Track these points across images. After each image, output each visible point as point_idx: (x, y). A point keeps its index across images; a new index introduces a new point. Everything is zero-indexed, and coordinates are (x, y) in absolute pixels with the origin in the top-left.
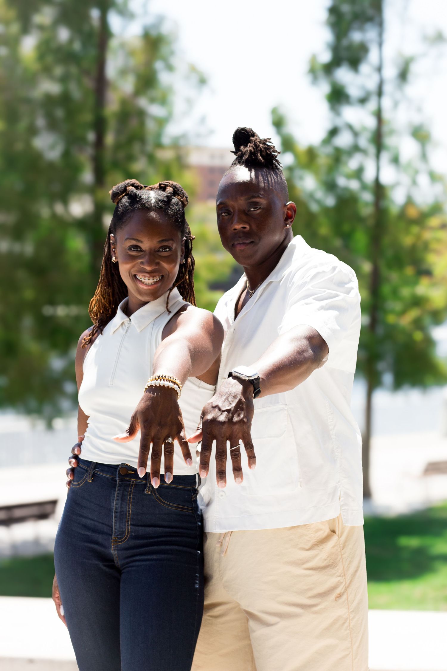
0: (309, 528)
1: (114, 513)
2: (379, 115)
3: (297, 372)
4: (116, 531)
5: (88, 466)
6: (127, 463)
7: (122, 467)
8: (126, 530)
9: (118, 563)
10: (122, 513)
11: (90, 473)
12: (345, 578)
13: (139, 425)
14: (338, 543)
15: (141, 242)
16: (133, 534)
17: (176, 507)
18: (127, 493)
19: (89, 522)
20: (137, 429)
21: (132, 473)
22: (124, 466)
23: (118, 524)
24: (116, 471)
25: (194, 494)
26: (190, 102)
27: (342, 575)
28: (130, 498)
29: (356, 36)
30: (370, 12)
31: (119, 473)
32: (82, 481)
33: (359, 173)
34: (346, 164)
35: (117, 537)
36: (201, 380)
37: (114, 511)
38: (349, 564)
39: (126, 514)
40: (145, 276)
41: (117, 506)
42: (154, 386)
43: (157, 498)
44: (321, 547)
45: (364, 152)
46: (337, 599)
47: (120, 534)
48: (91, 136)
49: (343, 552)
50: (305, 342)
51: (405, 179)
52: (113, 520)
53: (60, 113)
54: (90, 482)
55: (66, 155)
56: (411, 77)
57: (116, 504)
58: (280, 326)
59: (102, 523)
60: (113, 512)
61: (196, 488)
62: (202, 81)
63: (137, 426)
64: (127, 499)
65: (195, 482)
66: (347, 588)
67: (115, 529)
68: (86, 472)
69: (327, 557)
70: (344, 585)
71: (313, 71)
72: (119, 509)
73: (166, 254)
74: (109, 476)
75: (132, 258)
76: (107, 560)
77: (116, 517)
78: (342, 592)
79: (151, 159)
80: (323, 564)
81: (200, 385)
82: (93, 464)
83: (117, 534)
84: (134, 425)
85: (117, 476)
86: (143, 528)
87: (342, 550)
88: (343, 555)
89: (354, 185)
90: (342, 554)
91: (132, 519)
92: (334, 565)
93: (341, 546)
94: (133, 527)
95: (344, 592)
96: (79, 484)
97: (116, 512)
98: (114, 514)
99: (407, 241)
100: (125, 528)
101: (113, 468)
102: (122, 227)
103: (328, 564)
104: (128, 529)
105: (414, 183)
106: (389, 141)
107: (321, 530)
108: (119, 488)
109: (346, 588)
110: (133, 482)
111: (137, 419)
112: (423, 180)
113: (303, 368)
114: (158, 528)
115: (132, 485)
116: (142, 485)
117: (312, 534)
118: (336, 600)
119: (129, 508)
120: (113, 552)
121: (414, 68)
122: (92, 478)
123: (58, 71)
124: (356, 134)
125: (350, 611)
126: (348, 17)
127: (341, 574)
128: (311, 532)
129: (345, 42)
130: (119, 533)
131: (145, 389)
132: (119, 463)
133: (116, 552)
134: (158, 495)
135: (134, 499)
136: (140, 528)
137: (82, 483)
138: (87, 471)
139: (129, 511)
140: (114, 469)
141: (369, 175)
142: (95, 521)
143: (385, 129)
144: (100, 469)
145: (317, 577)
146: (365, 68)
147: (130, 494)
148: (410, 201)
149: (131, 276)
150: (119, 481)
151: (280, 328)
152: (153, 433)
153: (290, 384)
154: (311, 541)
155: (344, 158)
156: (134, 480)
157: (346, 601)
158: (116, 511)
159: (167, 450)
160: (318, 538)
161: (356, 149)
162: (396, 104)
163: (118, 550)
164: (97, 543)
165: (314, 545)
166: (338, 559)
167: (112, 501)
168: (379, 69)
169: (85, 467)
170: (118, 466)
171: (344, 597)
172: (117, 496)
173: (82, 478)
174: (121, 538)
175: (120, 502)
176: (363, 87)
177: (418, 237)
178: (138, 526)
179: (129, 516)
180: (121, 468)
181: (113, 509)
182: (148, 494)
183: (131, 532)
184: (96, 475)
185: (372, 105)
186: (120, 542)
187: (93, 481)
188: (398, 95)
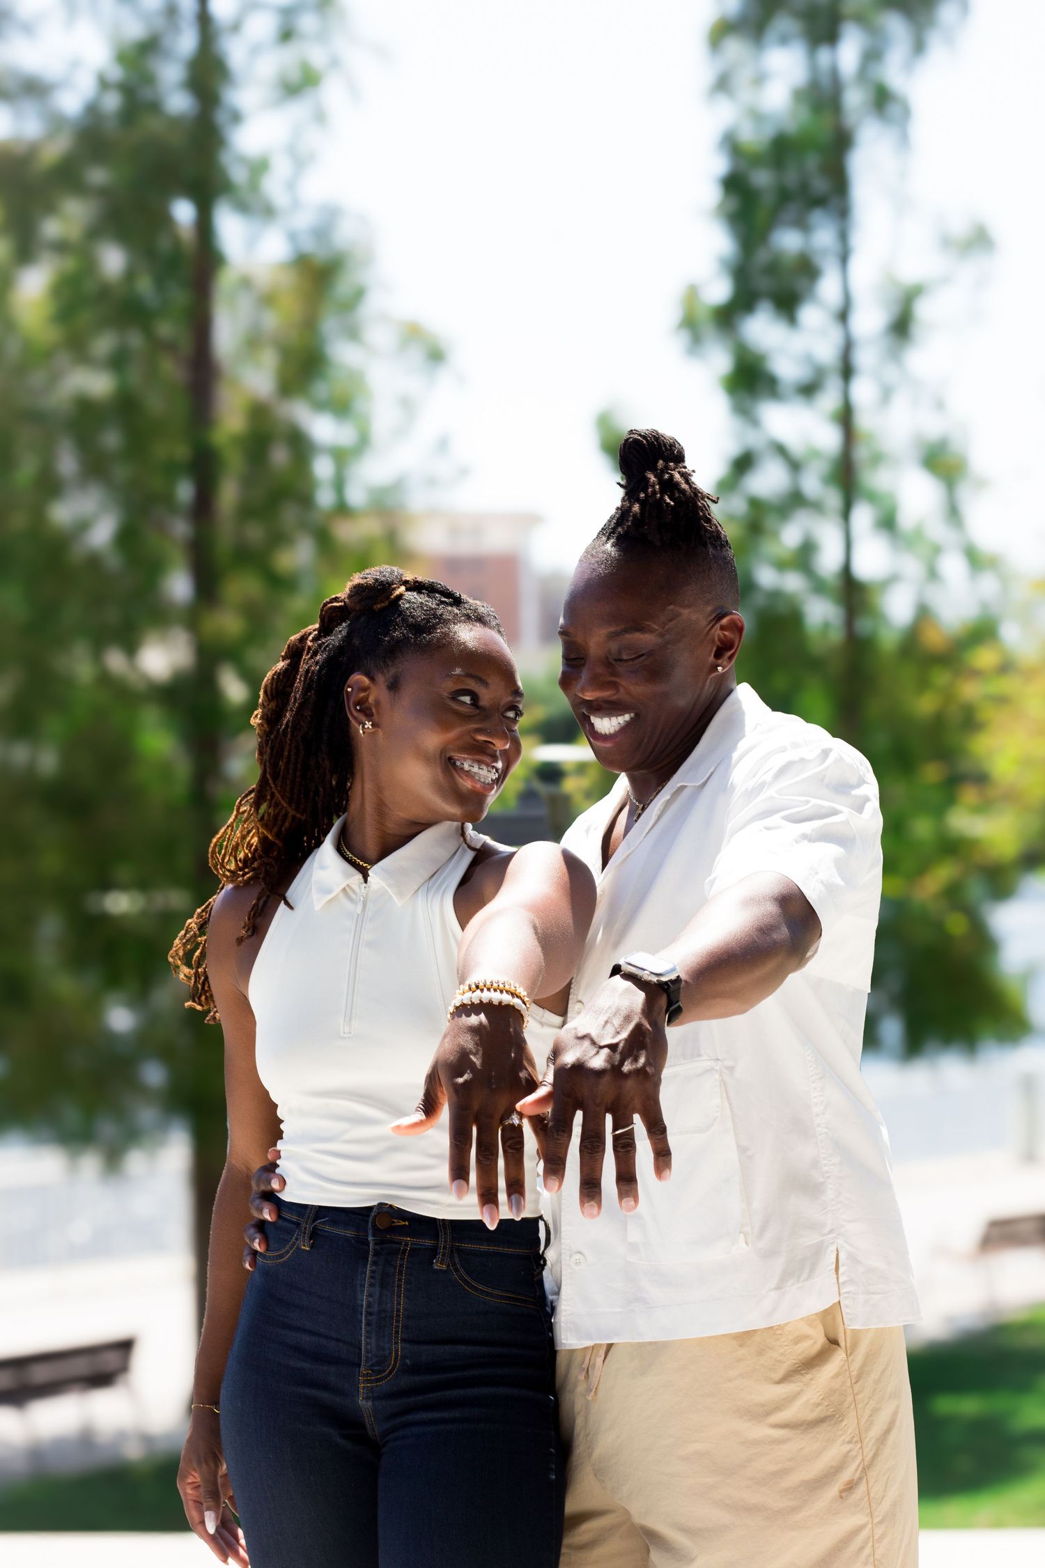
0: (779, 1332)
1: (364, 1316)
2: (846, 418)
3: (759, 972)
4: (369, 1355)
5: (301, 1215)
6: (390, 1203)
7: (380, 1210)
8: (391, 1353)
9: (373, 1430)
10: (383, 1315)
11: (305, 1228)
12: (862, 1447)
13: (445, 1092)
14: (846, 1367)
16: (408, 1361)
17: (501, 1297)
18: (392, 1269)
19: (306, 1339)
20: (441, 1101)
21: (404, 1223)
22: (385, 1210)
23: (373, 1341)
24: (367, 1221)
25: (537, 1268)
26: (407, 405)
27: (855, 1440)
28: (400, 1280)
29: (788, 241)
30: (820, 185)
31: (374, 1226)
32: (287, 1248)
33: (804, 557)
34: (775, 535)
35: (372, 1370)
36: (543, 1008)
37: (364, 1310)
38: (871, 1416)
39: (392, 1318)
41: (371, 1299)
42: (469, 1005)
43: (461, 1277)
44: (808, 1376)
45: (816, 506)
46: (843, 1495)
47: (379, 1363)
48: (185, 491)
49: (857, 1387)
50: (772, 908)
51: (912, 567)
52: (363, 1332)
53: (112, 439)
54: (307, 1249)
55: (127, 536)
56: (917, 330)
57: (370, 1295)
58: (710, 878)
59: (337, 1340)
60: (362, 1314)
61: (541, 1252)
62: (436, 356)
63: (440, 1094)
64: (394, 1282)
65: (538, 1239)
66: (866, 1469)
67: (367, 1352)
68: (297, 1228)
69: (821, 1398)
70: (860, 1464)
71: (690, 324)
72: (376, 1306)
74: (349, 1233)
76: (349, 1423)
77: (368, 1324)
78: (857, 1475)
79: (324, 539)
80: (812, 1416)
81: (544, 1020)
82: (311, 1209)
83: (371, 1363)
84: (432, 1094)
85: (370, 1232)
86: (430, 1347)
87: (855, 1383)
88: (857, 1394)
89: (793, 583)
90: (856, 1392)
91: (406, 1327)
92: (837, 1416)
93: (854, 1373)
94: (407, 1346)
95: (860, 1479)
96: (281, 1256)
97: (369, 1313)
98: (364, 1318)
99: (925, 705)
100: (390, 1349)
101: (359, 1214)
103: (823, 1415)
104: (397, 1351)
105: (933, 574)
106: (877, 479)
107: (806, 1337)
108: (376, 1258)
109: (864, 1469)
110: (407, 1245)
111: (437, 1079)
112: (953, 567)
113: (770, 965)
114: (464, 1347)
115: (405, 1251)
116: (426, 1249)
117: (786, 1346)
118: (841, 1497)
119: (399, 1304)
120: (364, 1404)
121: (924, 310)
122: (312, 1241)
123: (104, 344)
124: (795, 466)
125: (874, 1522)
126: (768, 200)
127: (853, 1437)
128: (784, 1342)
129: (762, 256)
130: (375, 1360)
131: (449, 1016)
132: (374, 1203)
133: (370, 1403)
134: (462, 1272)
135: (408, 1282)
136: (424, 1347)
137: (287, 1252)
138: (298, 1225)
139: (398, 1311)
140: (360, 1217)
141: (829, 560)
142: (319, 1335)
143: (861, 453)
144: (327, 1219)
145: (799, 1444)
146: (810, 315)
147: (400, 1273)
148: (923, 613)
150: (375, 1244)
151: (712, 882)
152: (476, 1106)
153: (745, 998)
154: (784, 1362)
155: (770, 522)
156: (409, 1239)
157: (866, 1499)
158: (369, 1310)
159: (510, 1142)
160: (800, 1357)
161: (795, 501)
162: (886, 394)
163: (374, 1399)
164: (325, 1387)
165: (792, 1371)
166: (846, 1405)
167: (358, 1287)
168: (843, 316)
169: (294, 1218)
170: (369, 1209)
171: (862, 1488)
172: (371, 1277)
173: (288, 1242)
174: (380, 1372)
175: (377, 1290)
176: (809, 359)
177: (948, 695)
178: (419, 1343)
179: (398, 1321)
180: (378, 1213)
181: (362, 1306)
182: (441, 1270)
183: (404, 1357)
184: (319, 1232)
185: (829, 399)
186: (377, 1380)
187: (312, 1247)
188: (891, 374)
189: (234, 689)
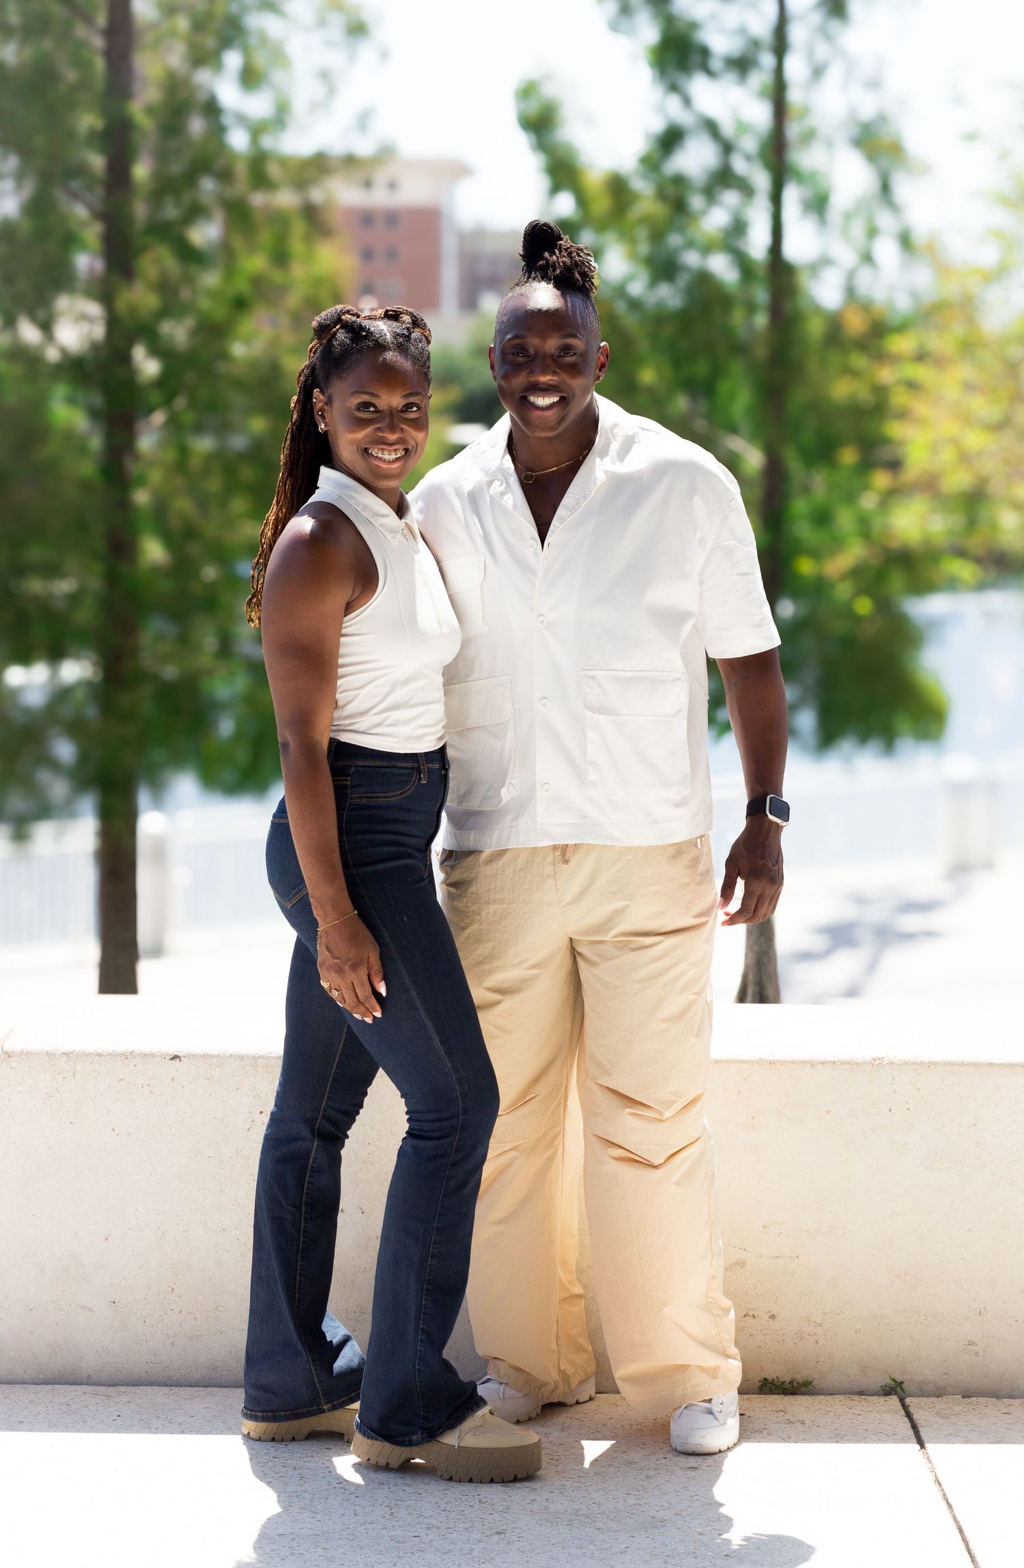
2: (778, 95)
15: (378, 396)
26: (328, 78)
33: (734, 238)
34: (700, 218)
40: (383, 450)
45: (743, 186)
51: (845, 251)
55: (38, 207)
62: (357, 30)
73: (413, 416)
75: (361, 423)
89: (721, 267)
99: (842, 390)
102: (342, 375)
105: (867, 258)
106: (806, 158)
112: (887, 250)
124: (727, 148)
143: (793, 131)
148: (852, 298)
149: (360, 450)
155: (696, 204)
161: (725, 178)
162: (818, 72)
176: (741, 33)
185: (762, 75)
188: (822, 51)
189: (148, 366)
